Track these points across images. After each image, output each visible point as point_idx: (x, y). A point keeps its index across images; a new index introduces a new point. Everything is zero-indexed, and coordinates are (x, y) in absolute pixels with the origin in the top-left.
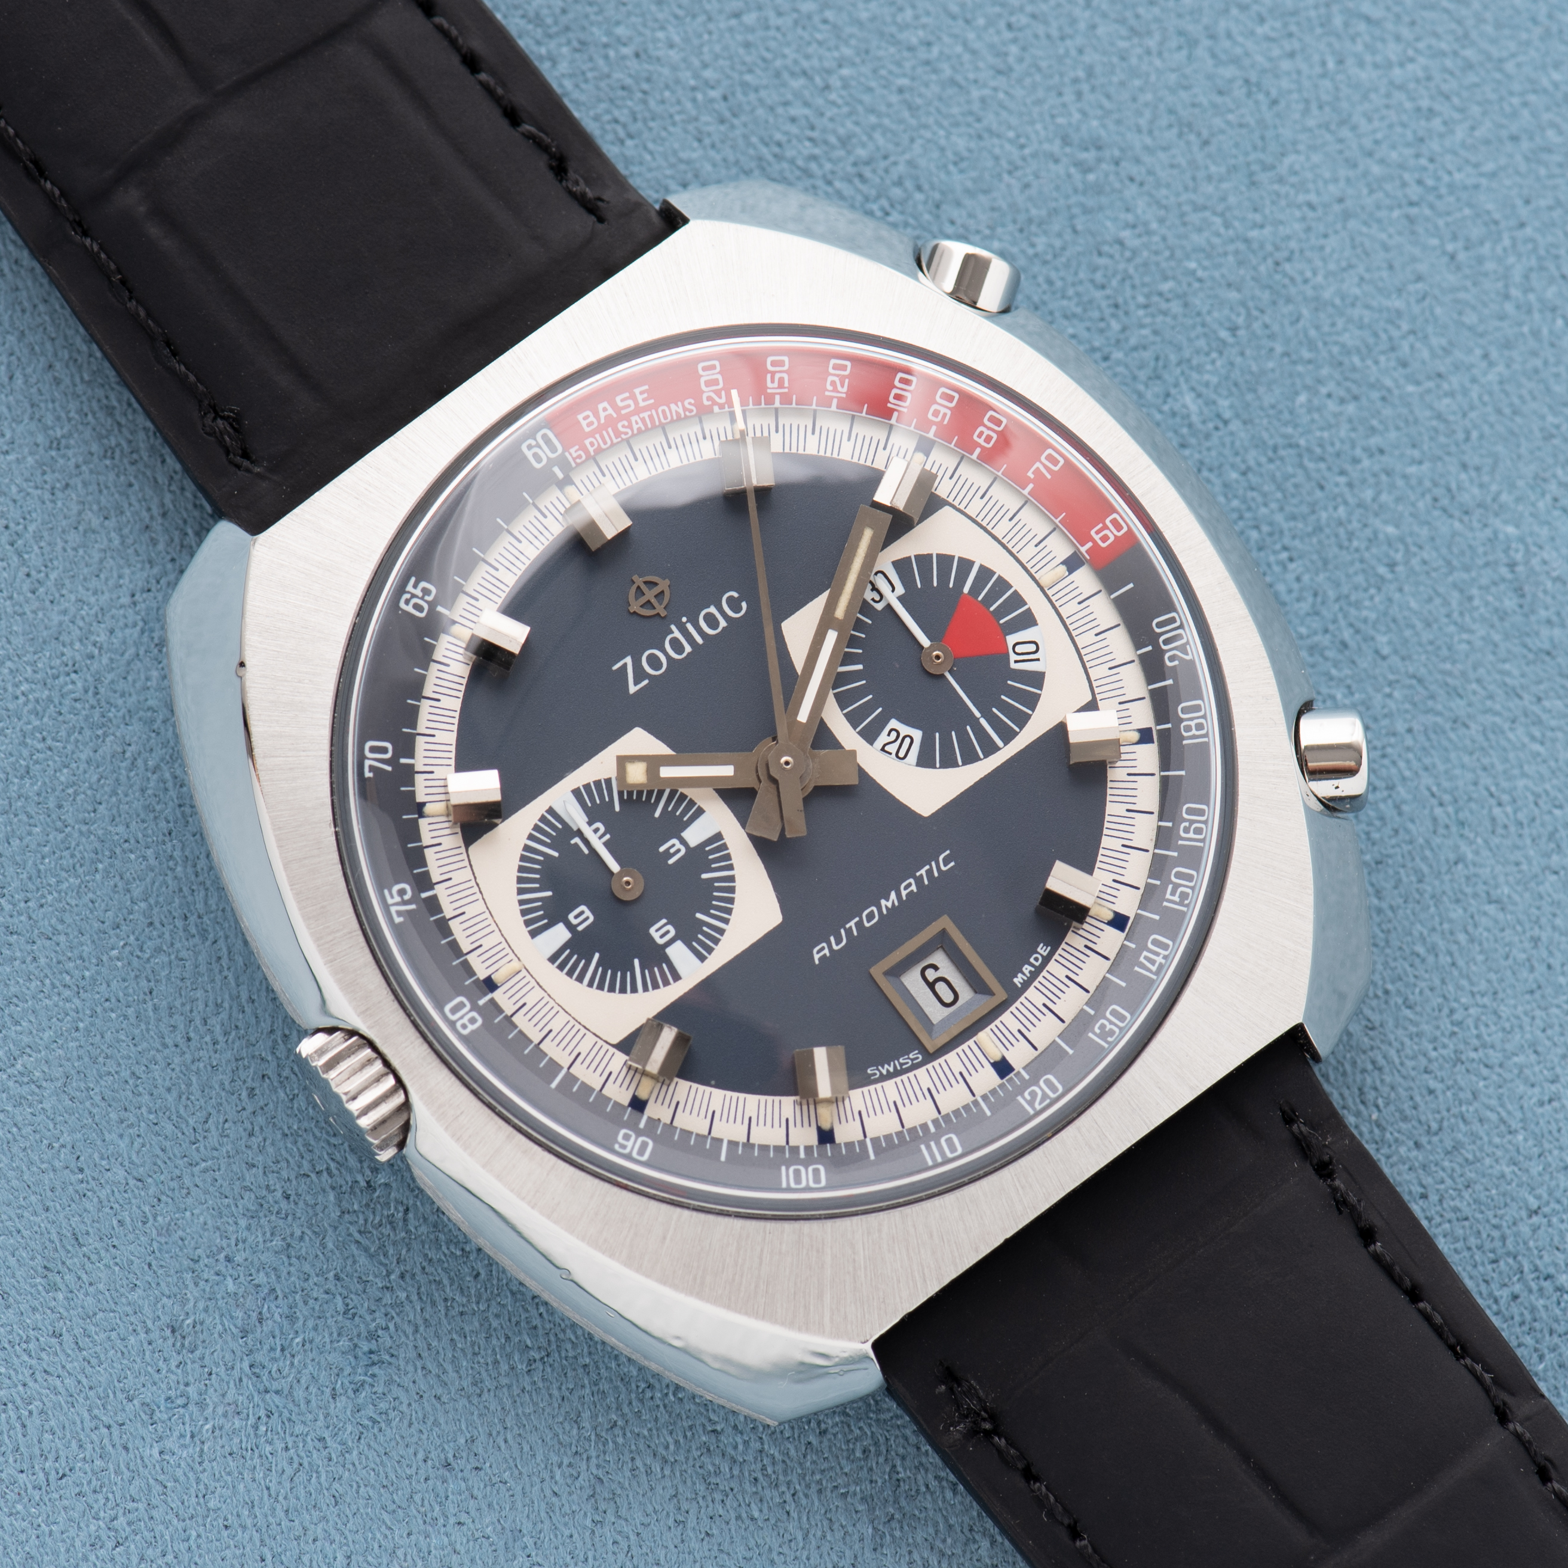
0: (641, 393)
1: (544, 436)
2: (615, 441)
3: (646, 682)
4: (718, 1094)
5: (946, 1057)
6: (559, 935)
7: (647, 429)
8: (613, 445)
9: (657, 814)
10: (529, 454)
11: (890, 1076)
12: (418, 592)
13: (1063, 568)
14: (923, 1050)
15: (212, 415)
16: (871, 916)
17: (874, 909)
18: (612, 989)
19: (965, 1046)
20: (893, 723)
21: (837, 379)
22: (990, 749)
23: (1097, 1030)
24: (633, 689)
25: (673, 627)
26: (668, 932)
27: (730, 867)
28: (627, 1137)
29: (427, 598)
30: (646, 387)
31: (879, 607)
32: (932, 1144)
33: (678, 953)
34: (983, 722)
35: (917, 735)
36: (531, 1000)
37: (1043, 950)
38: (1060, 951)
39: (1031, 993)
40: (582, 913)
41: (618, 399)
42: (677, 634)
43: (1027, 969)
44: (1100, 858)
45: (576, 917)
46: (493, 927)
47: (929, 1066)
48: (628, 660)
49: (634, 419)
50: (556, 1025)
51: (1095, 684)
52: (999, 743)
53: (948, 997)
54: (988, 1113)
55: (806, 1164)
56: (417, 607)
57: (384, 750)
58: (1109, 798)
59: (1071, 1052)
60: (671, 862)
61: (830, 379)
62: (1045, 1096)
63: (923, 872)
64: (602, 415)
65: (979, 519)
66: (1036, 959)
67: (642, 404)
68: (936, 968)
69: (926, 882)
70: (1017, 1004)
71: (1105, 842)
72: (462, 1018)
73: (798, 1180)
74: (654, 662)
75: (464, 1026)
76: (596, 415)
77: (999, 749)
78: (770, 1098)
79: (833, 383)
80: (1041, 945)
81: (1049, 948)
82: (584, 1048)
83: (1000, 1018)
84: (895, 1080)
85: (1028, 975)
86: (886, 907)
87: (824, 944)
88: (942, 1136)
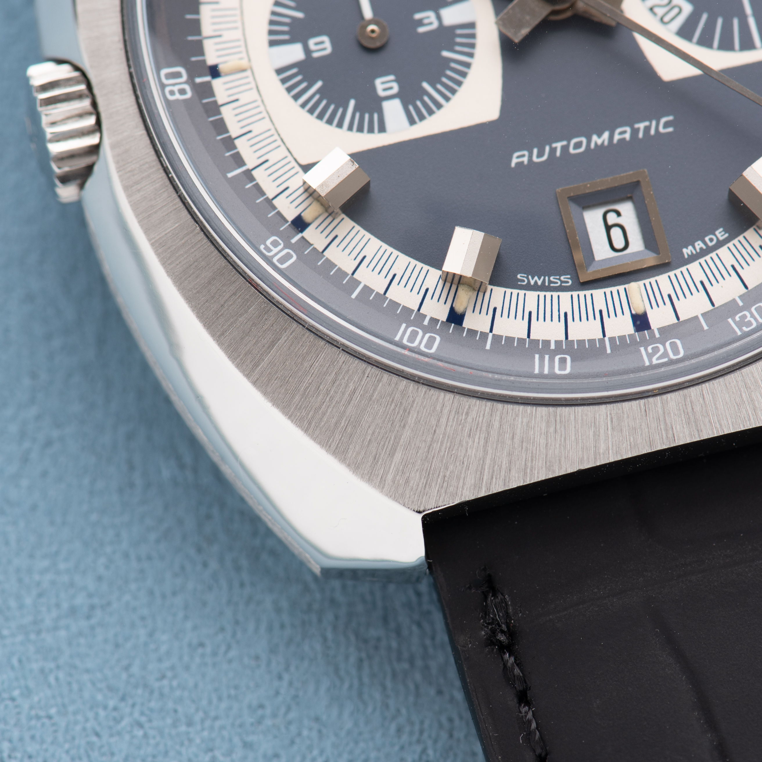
4: (375, 243)
5: (594, 292)
6: (293, 53)
11: (535, 288)
14: (575, 277)
16: (578, 145)
17: (584, 140)
18: (320, 117)
19: (614, 289)
22: (748, 45)
23: (737, 318)
26: (391, 88)
27: (471, 55)
28: (275, 244)
32: (547, 357)
33: (393, 110)
34: (752, 20)
35: (688, 8)
36: (244, 98)
37: (720, 234)
38: (736, 241)
39: (694, 267)
40: (323, 42)
43: (699, 245)
45: (316, 44)
46: (239, 24)
47: (575, 294)
50: (257, 128)
52: (758, 44)
53: (619, 243)
54: (609, 351)
55: (426, 330)
59: (707, 329)
60: (420, 30)
62: (665, 354)
63: (642, 125)
66: (711, 240)
68: (619, 214)
69: (641, 136)
70: (678, 272)
72: (174, 85)
73: (412, 339)
75: (172, 93)
77: (755, 48)
78: (420, 265)
80: (721, 229)
81: (727, 235)
82: (273, 157)
83: (657, 278)
84: (538, 293)
85: (698, 250)
86: (596, 144)
87: (526, 153)
88: (558, 354)
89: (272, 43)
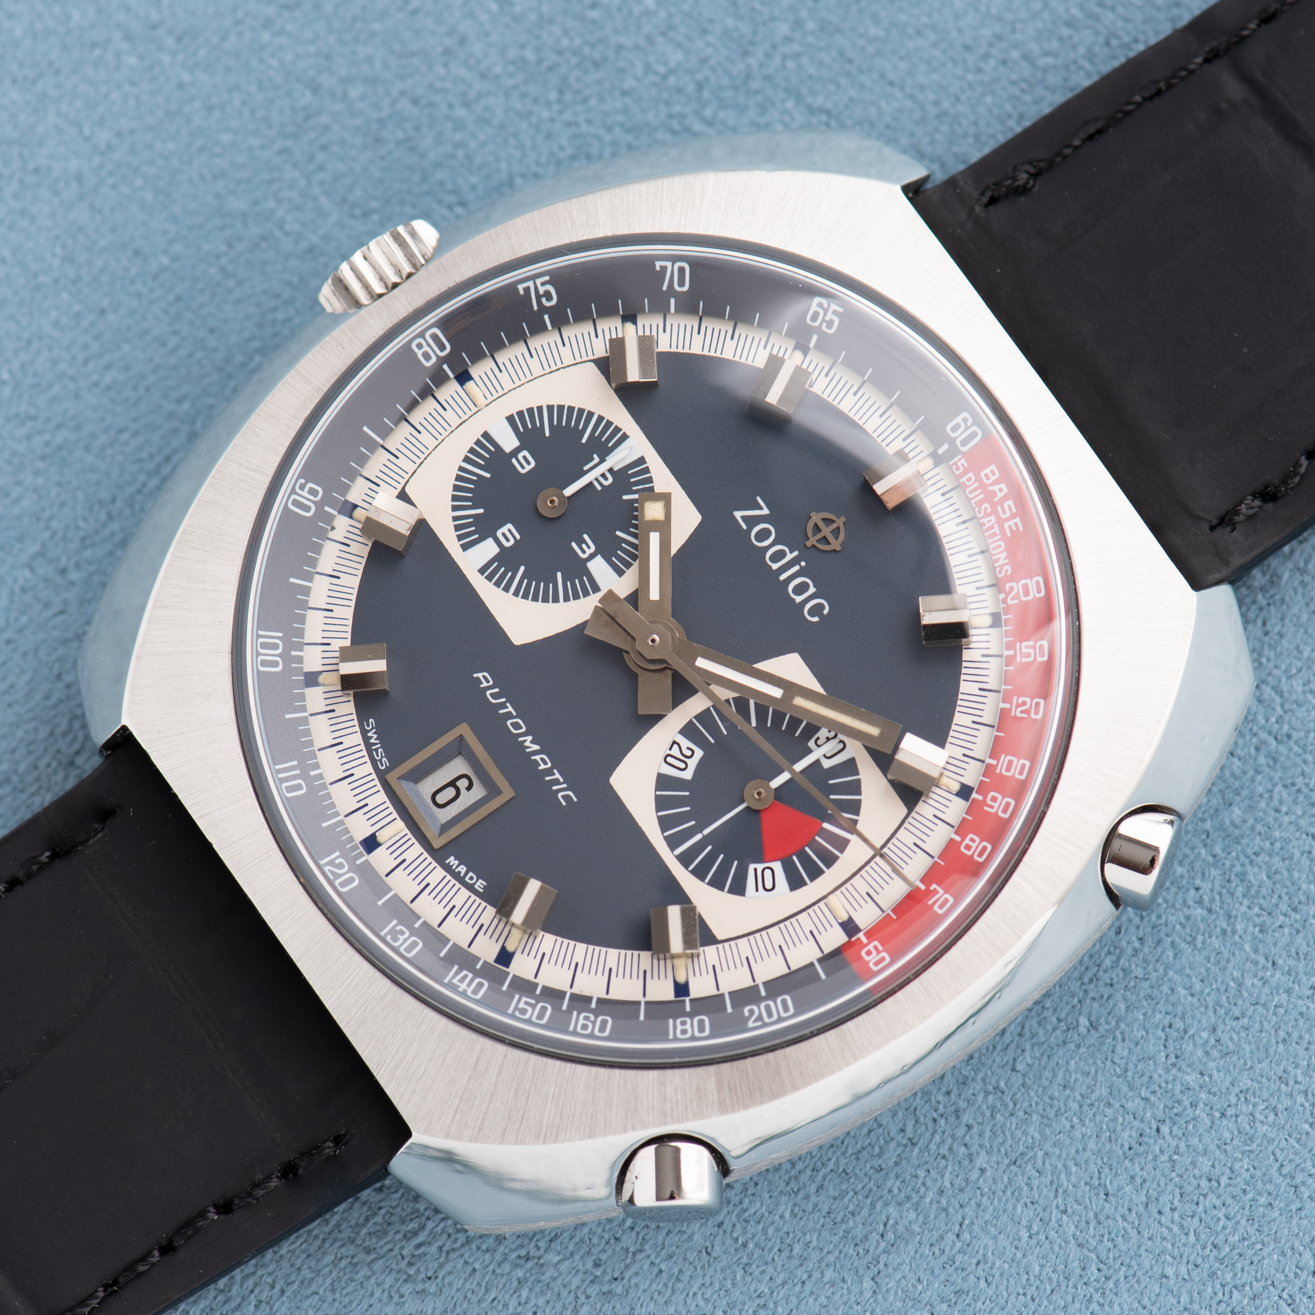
0: (1016, 524)
1: (974, 434)
2: (973, 502)
3: (744, 527)
4: (354, 582)
5: (382, 791)
6: (508, 441)
7: (983, 532)
8: (969, 500)
9: (618, 533)
10: (958, 420)
11: (366, 739)
12: (829, 316)
13: (845, 917)
14: (389, 770)
15: (1032, 170)
16: (516, 726)
17: (524, 729)
18: (456, 488)
19: (392, 809)
20: (699, 753)
21: (1027, 706)
22: (673, 843)
23: (399, 928)
24: (738, 514)
25: (796, 553)
26: (508, 540)
27: (566, 599)
28: (313, 492)
29: (824, 325)
30: (1021, 528)
31: (811, 744)
32: (298, 772)
33: (488, 549)
34: (699, 837)
35: (688, 775)
37: (480, 885)
38: (478, 901)
39: (440, 872)
40: (528, 463)
41: (1010, 503)
42: (789, 557)
43: (462, 869)
44: (566, 941)
45: (524, 457)
46: (518, 383)
47: (374, 776)
48: (766, 511)
49: (993, 518)
50: (425, 437)
51: (733, 943)
52: (678, 851)
53: (441, 798)
54: (325, 824)
55: (284, 655)
56: (816, 315)
57: (681, 283)
58: (623, 952)
59: (380, 903)
60: (574, 544)
61: (1028, 700)
62: (337, 876)
63: (557, 776)
64: (996, 488)
65: (894, 840)
66: (471, 878)
67: (1006, 525)
68: (469, 788)
69: (547, 778)
70: (430, 859)
71: (581, 947)
72: (428, 345)
73: (267, 646)
74: (763, 535)
75: (420, 346)
76: (996, 482)
77: (672, 850)
78: (349, 629)
79: (1024, 703)
80: (485, 884)
81: (481, 891)
82: (403, 462)
83: (417, 843)
84: (362, 744)
85: (457, 870)
86: (525, 741)
87: (491, 683)
88: (304, 781)
89: (510, 419)
